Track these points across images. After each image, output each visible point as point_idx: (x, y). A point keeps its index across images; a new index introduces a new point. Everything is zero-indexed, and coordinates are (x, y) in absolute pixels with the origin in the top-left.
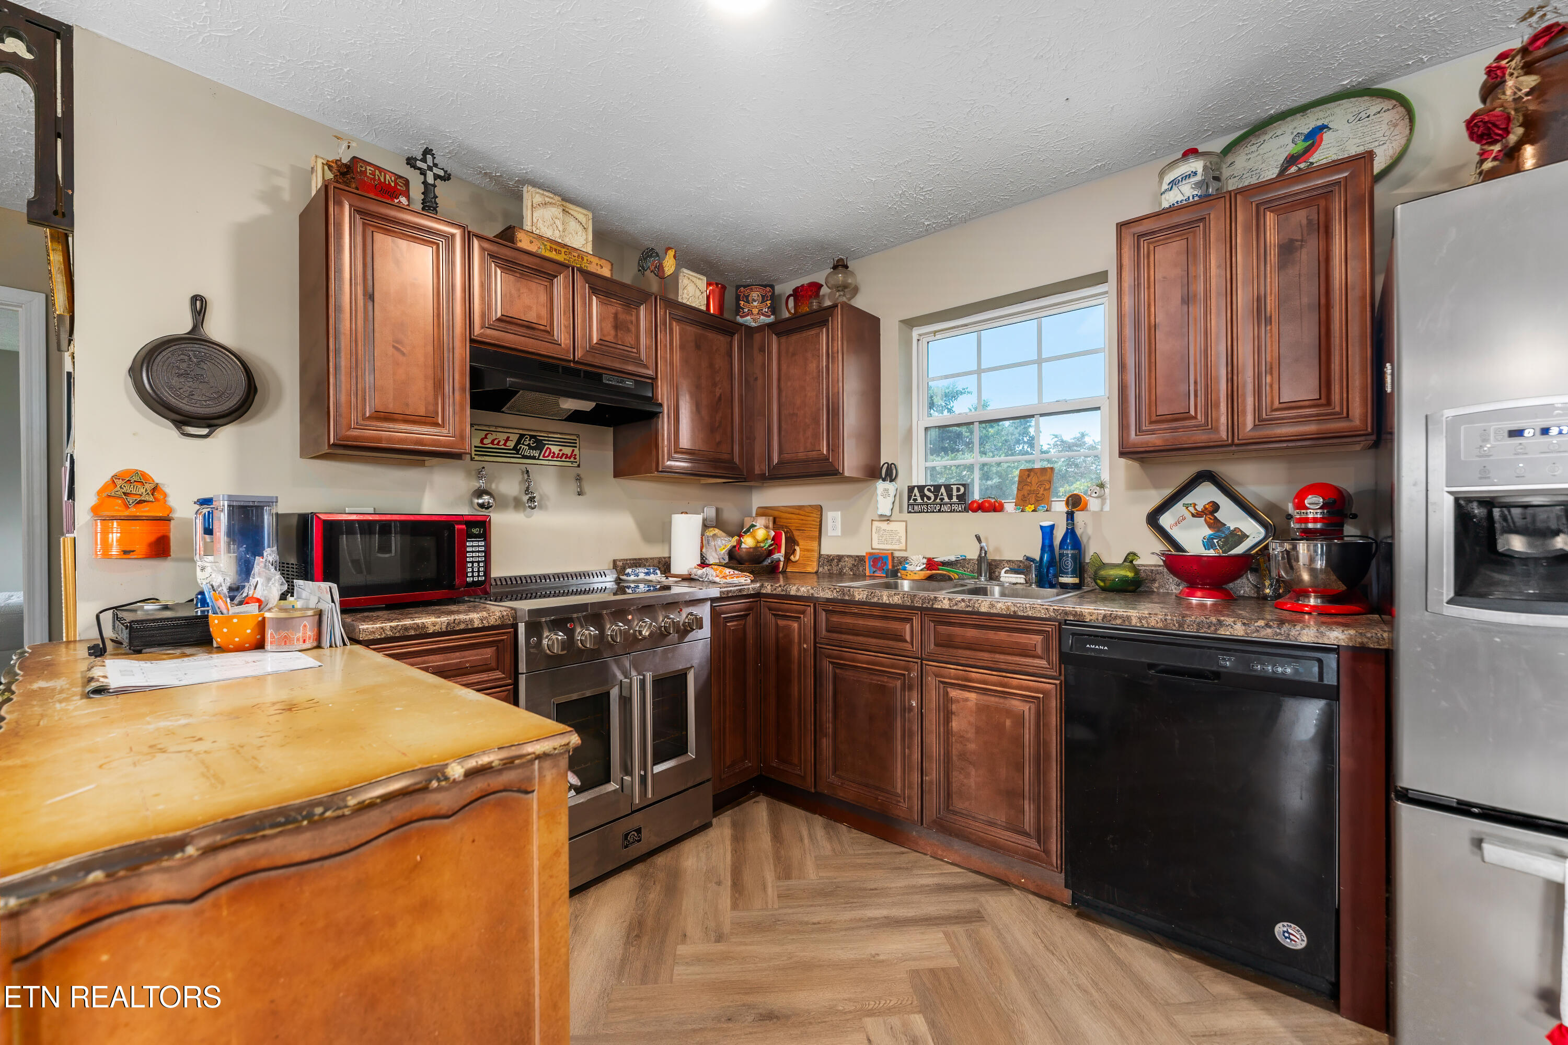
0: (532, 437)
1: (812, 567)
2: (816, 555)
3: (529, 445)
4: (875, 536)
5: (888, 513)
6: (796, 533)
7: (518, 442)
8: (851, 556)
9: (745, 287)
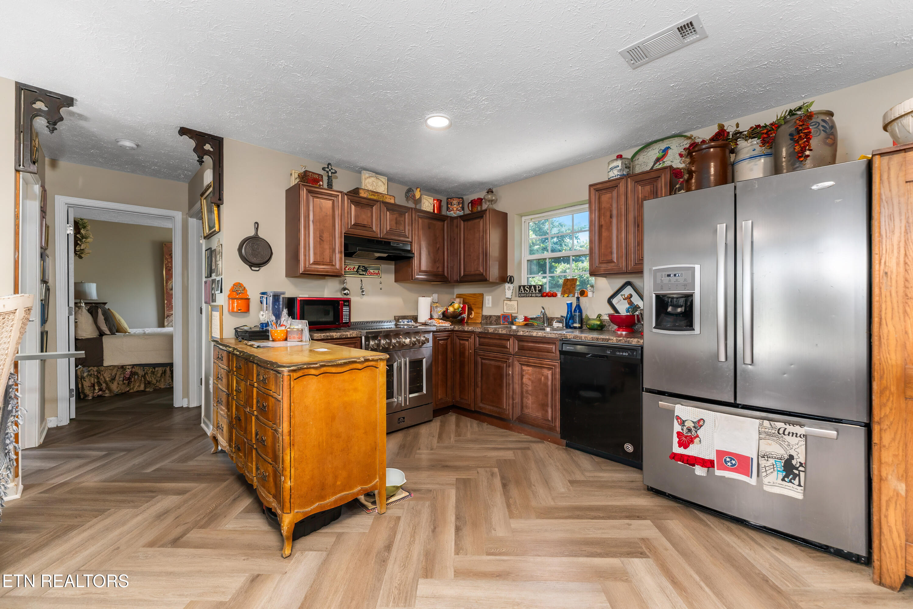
0: (363, 266)
1: (479, 320)
2: (481, 315)
3: (362, 270)
4: (505, 307)
5: (510, 297)
6: (472, 306)
7: (358, 269)
8: (495, 316)
9: (450, 199)
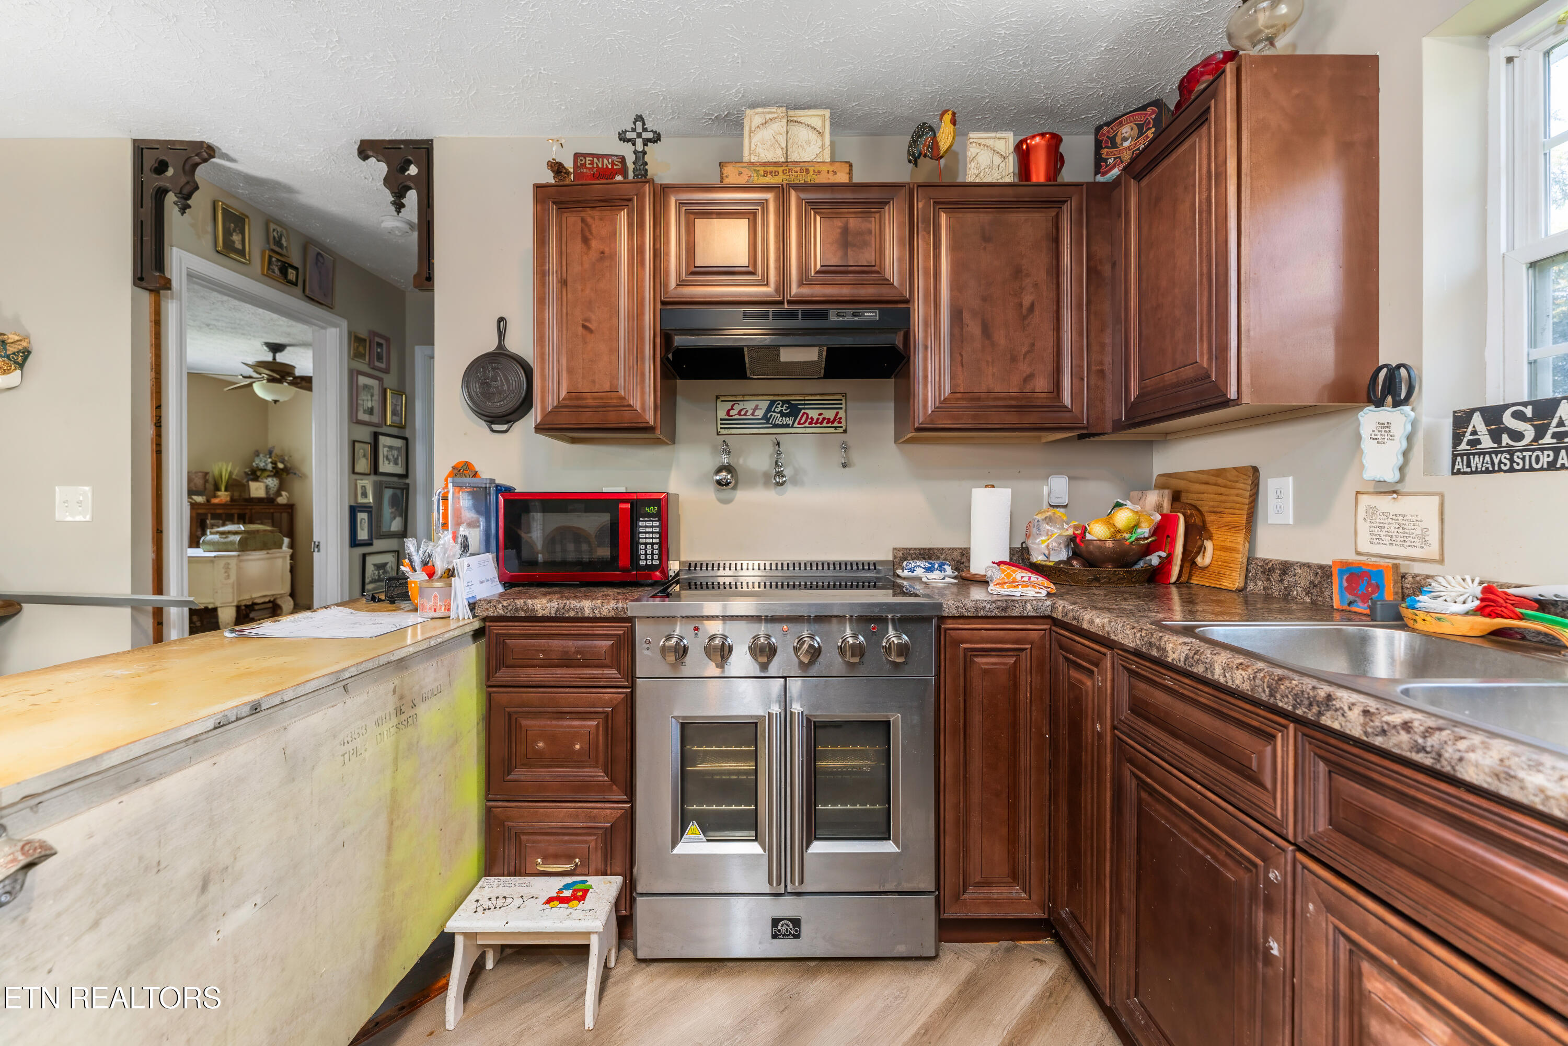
0: (784, 402)
1: (1235, 580)
2: (1241, 558)
3: (781, 412)
4: (1364, 528)
5: (1395, 478)
6: (1209, 518)
7: (769, 410)
8: (1309, 566)
9: (1108, 124)
